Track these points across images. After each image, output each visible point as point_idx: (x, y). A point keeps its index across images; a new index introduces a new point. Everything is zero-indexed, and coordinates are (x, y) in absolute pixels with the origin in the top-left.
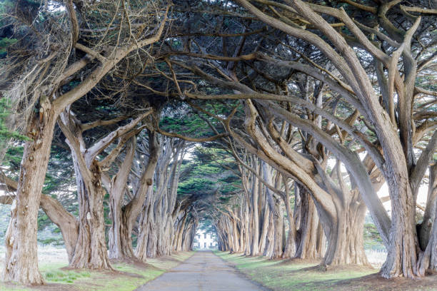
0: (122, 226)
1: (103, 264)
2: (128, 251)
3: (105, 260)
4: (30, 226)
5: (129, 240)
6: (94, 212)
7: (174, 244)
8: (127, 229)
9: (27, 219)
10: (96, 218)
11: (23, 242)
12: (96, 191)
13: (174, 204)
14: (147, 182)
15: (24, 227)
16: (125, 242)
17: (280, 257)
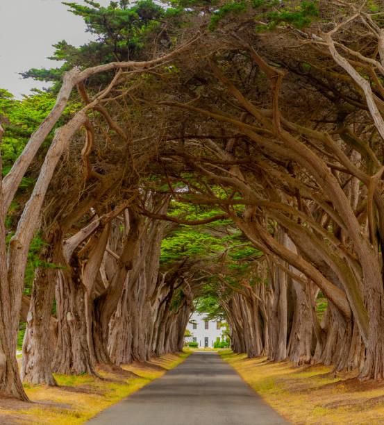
0: (95, 323)
2: (103, 355)
4: (44, 335)
5: (104, 341)
6: (75, 312)
7: (153, 343)
8: (101, 326)
9: (42, 329)
10: (77, 318)
11: (40, 349)
12: (77, 289)
13: (155, 281)
14: (125, 265)
15: (39, 336)
16: (98, 343)
17: (309, 363)
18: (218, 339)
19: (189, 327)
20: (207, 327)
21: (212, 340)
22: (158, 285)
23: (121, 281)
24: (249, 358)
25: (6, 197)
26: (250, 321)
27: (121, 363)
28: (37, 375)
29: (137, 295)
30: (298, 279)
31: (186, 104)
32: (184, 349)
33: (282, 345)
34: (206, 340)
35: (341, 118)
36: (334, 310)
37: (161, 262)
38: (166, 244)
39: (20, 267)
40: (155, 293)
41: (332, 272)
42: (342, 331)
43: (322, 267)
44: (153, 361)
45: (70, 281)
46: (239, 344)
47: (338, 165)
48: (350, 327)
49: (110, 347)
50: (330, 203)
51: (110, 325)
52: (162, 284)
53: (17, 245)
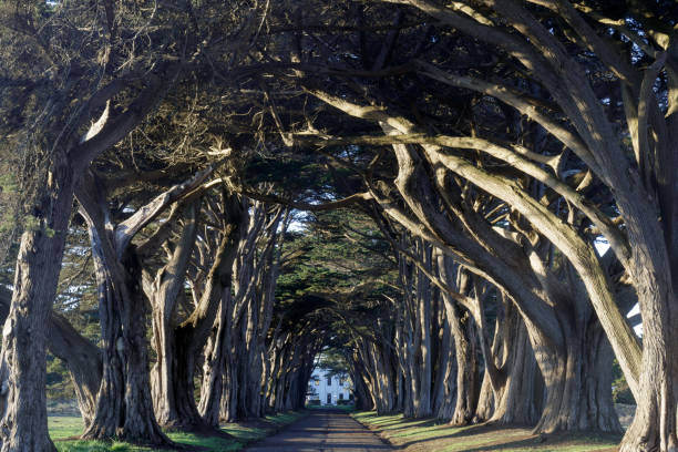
1: (147, 428)
3: (150, 423)
5: (189, 387)
6: (131, 338)
10: (133, 347)
12: (132, 302)
16: (181, 390)
18: (342, 395)
20: (329, 383)
33: (426, 398)
34: (329, 396)
51: (205, 367)
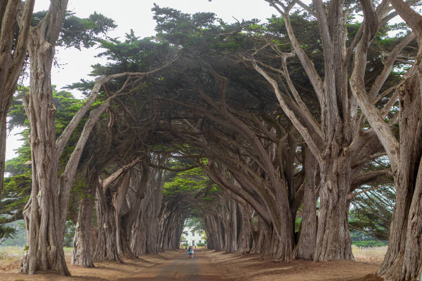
0: (122, 230)
2: (127, 250)
4: (86, 236)
5: (128, 241)
6: (108, 223)
7: (160, 243)
8: (126, 232)
9: (85, 232)
10: (110, 227)
11: (83, 244)
12: (109, 209)
13: (160, 207)
14: (140, 196)
15: (83, 236)
16: (124, 242)
17: (248, 253)
18: (200, 241)
19: (184, 235)
20: (193, 235)
21: (197, 242)
22: (162, 209)
23: (138, 205)
24: (216, 251)
25: (58, 150)
26: (216, 230)
27: (139, 254)
28: (81, 260)
29: (149, 215)
30: (241, 203)
31: (170, 99)
32: (180, 247)
33: (234, 243)
34: (193, 241)
35: (262, 107)
36: (261, 220)
37: (164, 196)
38: (167, 185)
39: (66, 192)
40: (161, 214)
41: (260, 197)
42: (266, 232)
43: (254, 195)
44: (160, 254)
45: (106, 204)
46: (211, 244)
47: (263, 135)
48: (271, 230)
49: (132, 245)
50: (258, 157)
51: (132, 231)
52: (165, 209)
53: (65, 179)
